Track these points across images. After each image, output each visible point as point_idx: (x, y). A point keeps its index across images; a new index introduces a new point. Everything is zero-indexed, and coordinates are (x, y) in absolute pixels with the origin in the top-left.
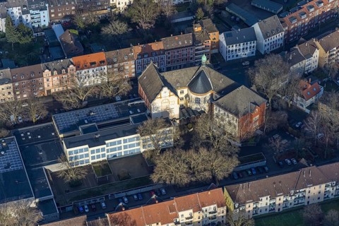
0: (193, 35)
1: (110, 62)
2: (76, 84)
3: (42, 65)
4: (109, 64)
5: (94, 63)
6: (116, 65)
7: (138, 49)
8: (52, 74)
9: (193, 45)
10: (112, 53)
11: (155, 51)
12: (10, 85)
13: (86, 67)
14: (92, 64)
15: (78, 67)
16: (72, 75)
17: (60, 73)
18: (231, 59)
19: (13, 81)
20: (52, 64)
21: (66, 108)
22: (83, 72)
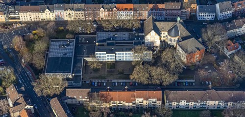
0: (182, 4)
1: (135, 10)
2: (116, 17)
3: (101, 5)
4: (134, 11)
5: (127, 9)
6: (138, 12)
7: (151, 6)
8: (105, 11)
9: (180, 9)
10: (137, 6)
11: (160, 9)
12: (83, 12)
13: (122, 10)
14: (125, 9)
15: (118, 9)
16: (115, 13)
17: (109, 11)
18: (200, 19)
19: (85, 11)
20: (106, 6)
21: (105, 29)
22: (120, 12)
